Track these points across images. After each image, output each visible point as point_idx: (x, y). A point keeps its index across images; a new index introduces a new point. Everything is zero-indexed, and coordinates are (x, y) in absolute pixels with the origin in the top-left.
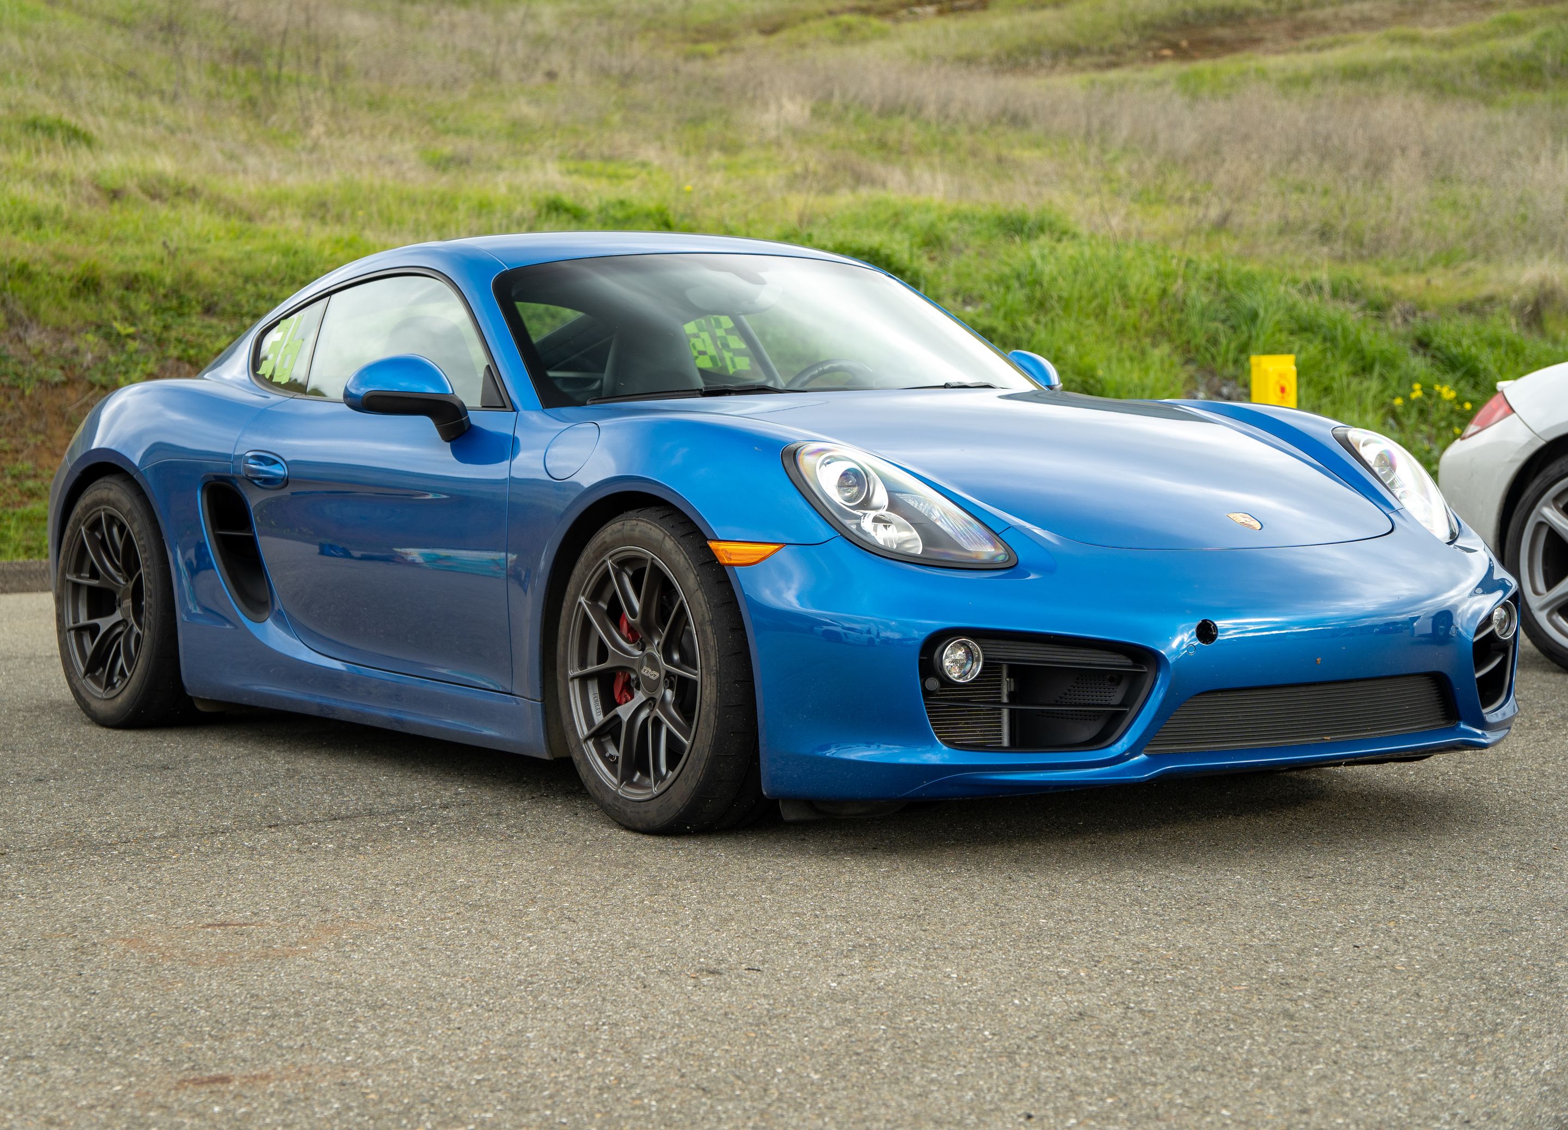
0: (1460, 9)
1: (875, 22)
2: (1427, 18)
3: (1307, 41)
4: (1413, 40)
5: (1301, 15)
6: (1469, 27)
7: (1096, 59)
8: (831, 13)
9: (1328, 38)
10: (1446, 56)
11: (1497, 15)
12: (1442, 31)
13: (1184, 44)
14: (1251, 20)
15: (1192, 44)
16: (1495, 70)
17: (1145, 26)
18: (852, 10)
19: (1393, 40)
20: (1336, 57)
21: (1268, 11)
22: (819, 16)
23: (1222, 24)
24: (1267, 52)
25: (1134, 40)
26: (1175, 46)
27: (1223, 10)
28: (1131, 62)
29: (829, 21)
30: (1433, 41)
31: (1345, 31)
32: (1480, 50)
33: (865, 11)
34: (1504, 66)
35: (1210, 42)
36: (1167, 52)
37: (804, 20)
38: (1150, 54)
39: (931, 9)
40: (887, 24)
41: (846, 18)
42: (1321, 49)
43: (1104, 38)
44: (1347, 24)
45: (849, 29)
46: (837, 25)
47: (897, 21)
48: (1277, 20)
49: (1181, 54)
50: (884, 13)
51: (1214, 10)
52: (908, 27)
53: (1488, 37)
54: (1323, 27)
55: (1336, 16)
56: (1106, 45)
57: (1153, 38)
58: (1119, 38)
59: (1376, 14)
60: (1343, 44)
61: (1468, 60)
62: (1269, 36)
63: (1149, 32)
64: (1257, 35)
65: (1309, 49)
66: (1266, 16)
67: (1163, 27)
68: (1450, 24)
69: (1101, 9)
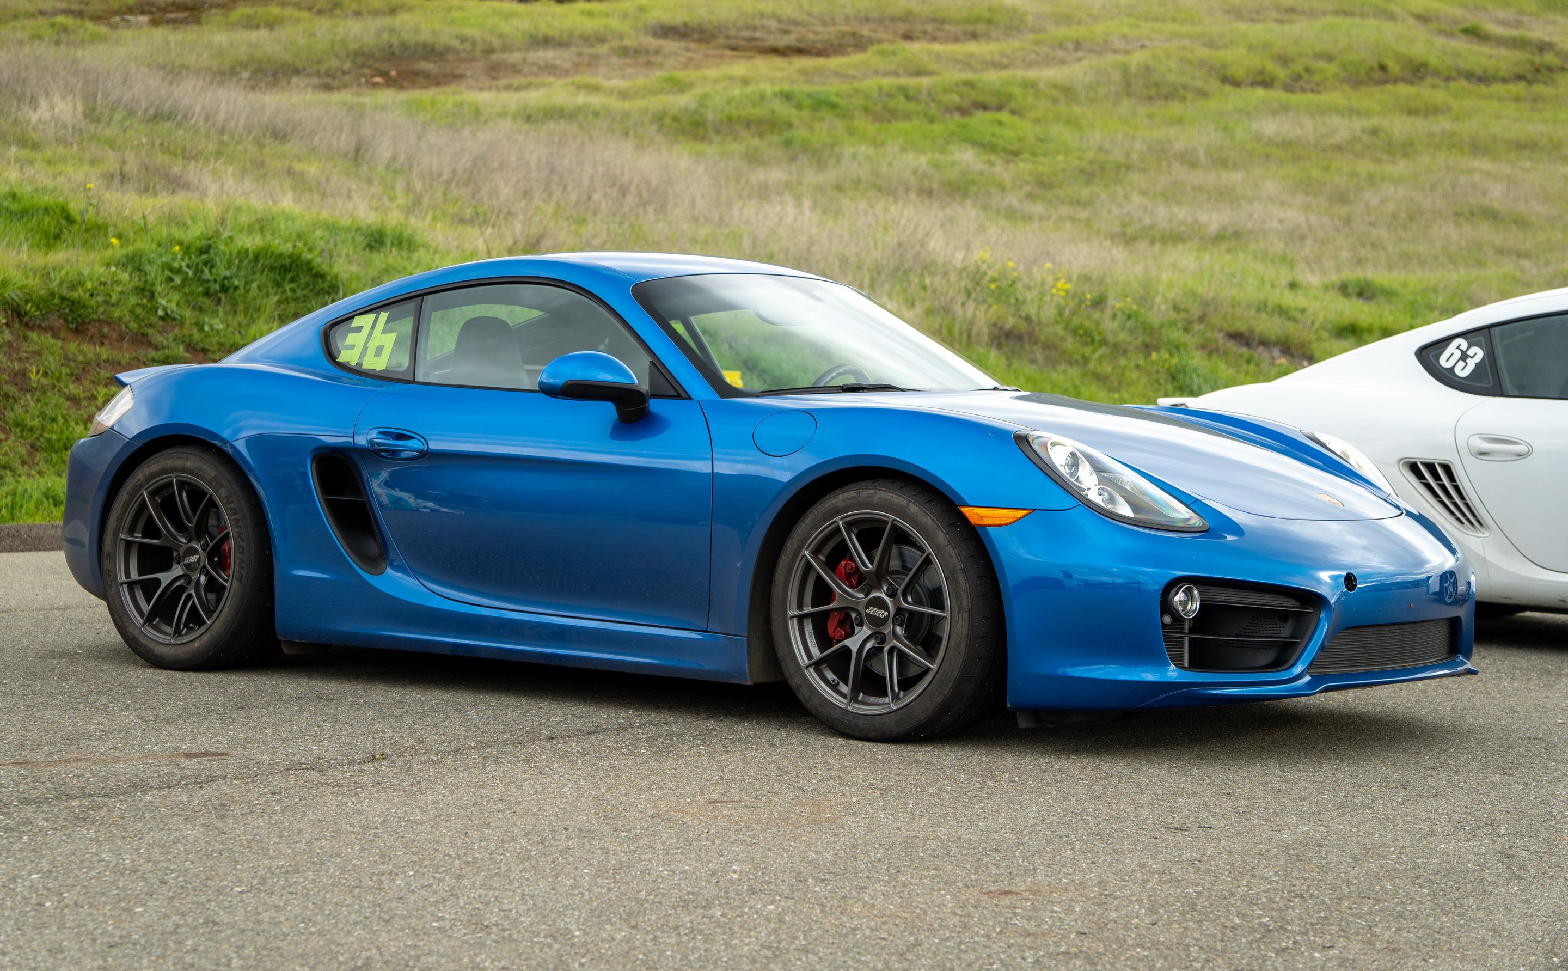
0: (628, 65)
1: (91, 26)
2: (602, 70)
3: (503, 82)
4: (594, 89)
5: (495, 57)
6: (641, 82)
7: (316, 81)
8: (42, 13)
9: (518, 80)
10: (627, 105)
11: (659, 74)
12: (616, 83)
13: (393, 73)
14: (451, 57)
15: (400, 74)
16: (667, 121)
17: (356, 53)
18: (67, 12)
19: (579, 87)
20: (534, 98)
21: (464, 50)
22: (31, 16)
23: (425, 58)
24: (471, 88)
25: (348, 66)
26: (384, 74)
27: (425, 46)
28: (345, 86)
29: (42, 21)
30: (611, 91)
31: (536, 75)
32: (657, 103)
33: (80, 14)
34: (675, 119)
35: (416, 74)
36: (378, 80)
37: (15, 17)
38: (363, 80)
39: (144, 19)
40: (103, 29)
41: (61, 19)
42: (518, 89)
43: (320, 62)
44: (535, 69)
45: (65, 29)
46: (53, 25)
47: (114, 27)
48: (473, 59)
49: (391, 82)
50: (97, 18)
51: (417, 44)
52: (127, 34)
53: (655, 93)
54: (515, 70)
55: (524, 60)
56: (323, 68)
57: (363, 66)
58: (334, 63)
59: (558, 62)
60: (538, 87)
61: (645, 111)
62: (469, 73)
63: (360, 60)
64: (458, 72)
65: (508, 88)
66: (463, 55)
67: (371, 56)
68: (623, 77)
69: (314, 35)
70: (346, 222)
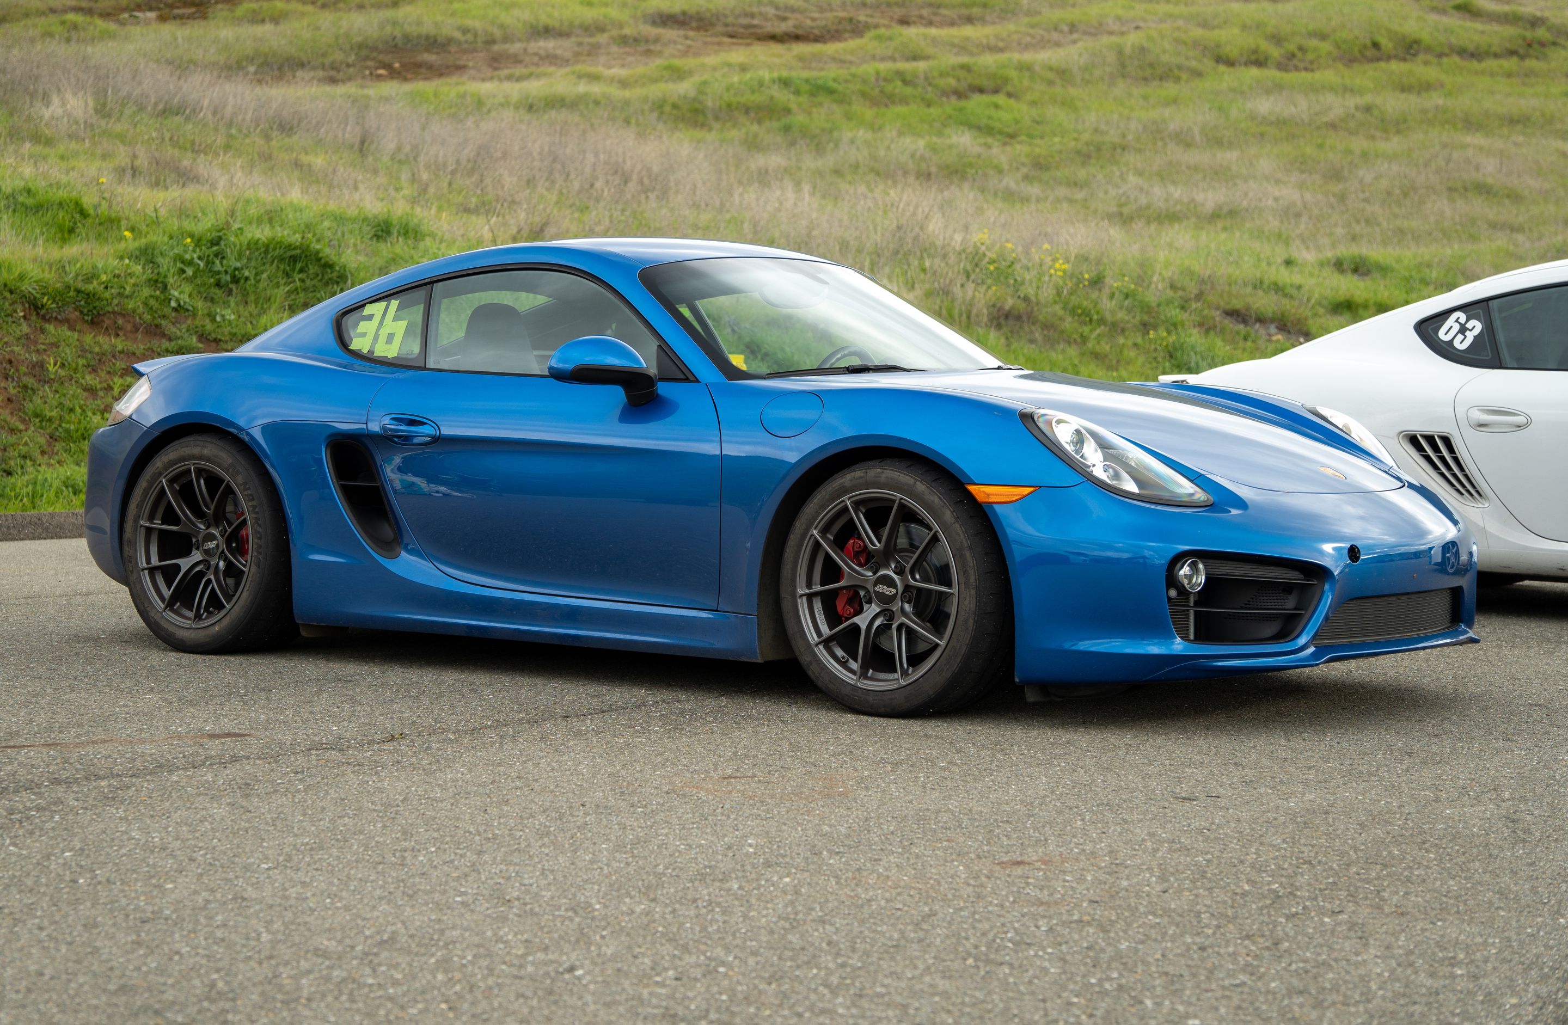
0: (628, 54)
1: (99, 22)
2: (602, 59)
3: (505, 72)
4: (594, 78)
5: (496, 48)
6: (640, 70)
7: (321, 73)
8: (53, 11)
9: (519, 70)
10: (627, 94)
11: (659, 62)
12: (616, 71)
13: (397, 65)
14: (453, 48)
15: (403, 65)
16: (667, 108)
17: (360, 46)
18: (77, 10)
19: (580, 77)
20: (535, 87)
21: (466, 42)
22: (43, 14)
23: (427, 50)
24: (474, 79)
25: (352, 59)
26: (388, 67)
27: (427, 37)
28: (350, 79)
29: (53, 19)
30: (612, 80)
31: (537, 65)
32: (657, 90)
33: (89, 12)
34: (675, 106)
35: (419, 65)
36: (382, 71)
37: (27, 15)
38: (367, 72)
39: (152, 15)
40: (112, 26)
41: (71, 17)
42: (519, 79)
43: (324, 55)
44: (536, 59)
45: (75, 27)
46: (63, 23)
47: (123, 24)
48: (474, 50)
49: (394, 74)
50: (106, 15)
51: (419, 37)
52: (135, 30)
53: (655, 81)
54: (516, 60)
55: (525, 50)
56: (327, 61)
57: (367, 58)
58: (339, 56)
59: (559, 52)
60: (539, 76)
61: (645, 100)
62: (471, 64)
63: (364, 52)
64: (461, 63)
65: (509, 78)
66: (465, 46)
67: (375, 49)
68: (623, 66)
69: (318, 28)
70: (352, 212)
